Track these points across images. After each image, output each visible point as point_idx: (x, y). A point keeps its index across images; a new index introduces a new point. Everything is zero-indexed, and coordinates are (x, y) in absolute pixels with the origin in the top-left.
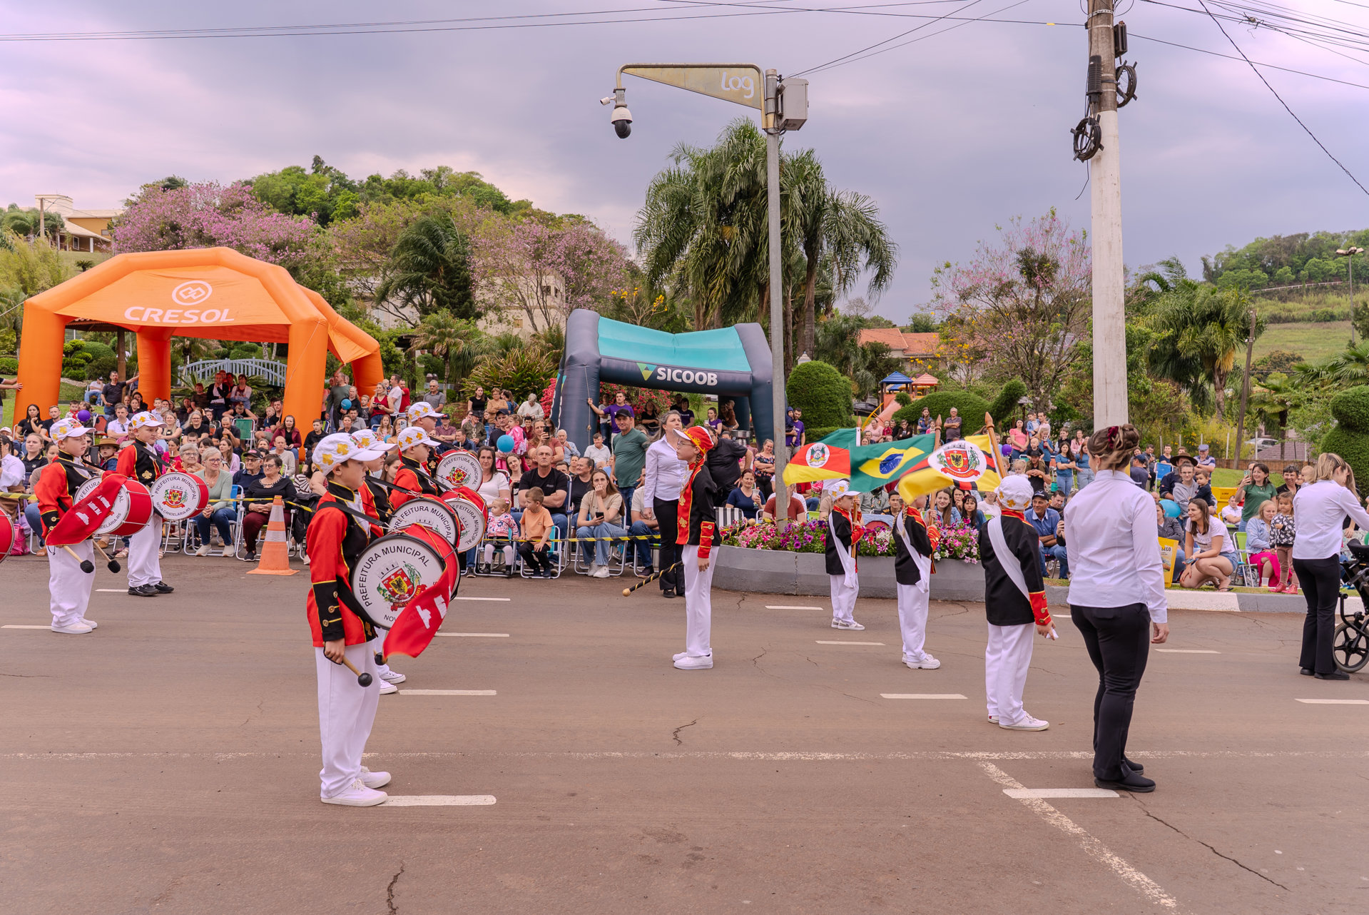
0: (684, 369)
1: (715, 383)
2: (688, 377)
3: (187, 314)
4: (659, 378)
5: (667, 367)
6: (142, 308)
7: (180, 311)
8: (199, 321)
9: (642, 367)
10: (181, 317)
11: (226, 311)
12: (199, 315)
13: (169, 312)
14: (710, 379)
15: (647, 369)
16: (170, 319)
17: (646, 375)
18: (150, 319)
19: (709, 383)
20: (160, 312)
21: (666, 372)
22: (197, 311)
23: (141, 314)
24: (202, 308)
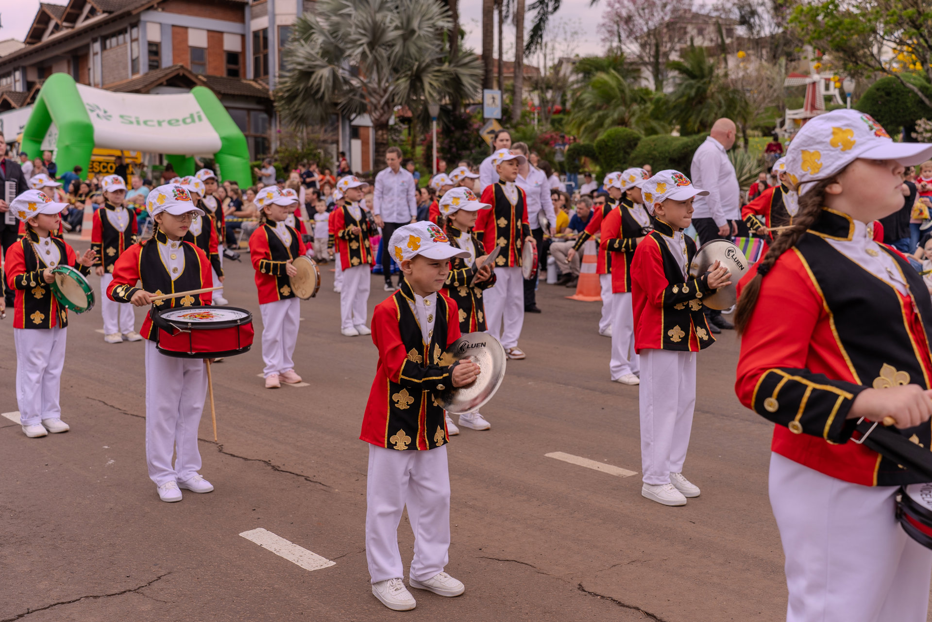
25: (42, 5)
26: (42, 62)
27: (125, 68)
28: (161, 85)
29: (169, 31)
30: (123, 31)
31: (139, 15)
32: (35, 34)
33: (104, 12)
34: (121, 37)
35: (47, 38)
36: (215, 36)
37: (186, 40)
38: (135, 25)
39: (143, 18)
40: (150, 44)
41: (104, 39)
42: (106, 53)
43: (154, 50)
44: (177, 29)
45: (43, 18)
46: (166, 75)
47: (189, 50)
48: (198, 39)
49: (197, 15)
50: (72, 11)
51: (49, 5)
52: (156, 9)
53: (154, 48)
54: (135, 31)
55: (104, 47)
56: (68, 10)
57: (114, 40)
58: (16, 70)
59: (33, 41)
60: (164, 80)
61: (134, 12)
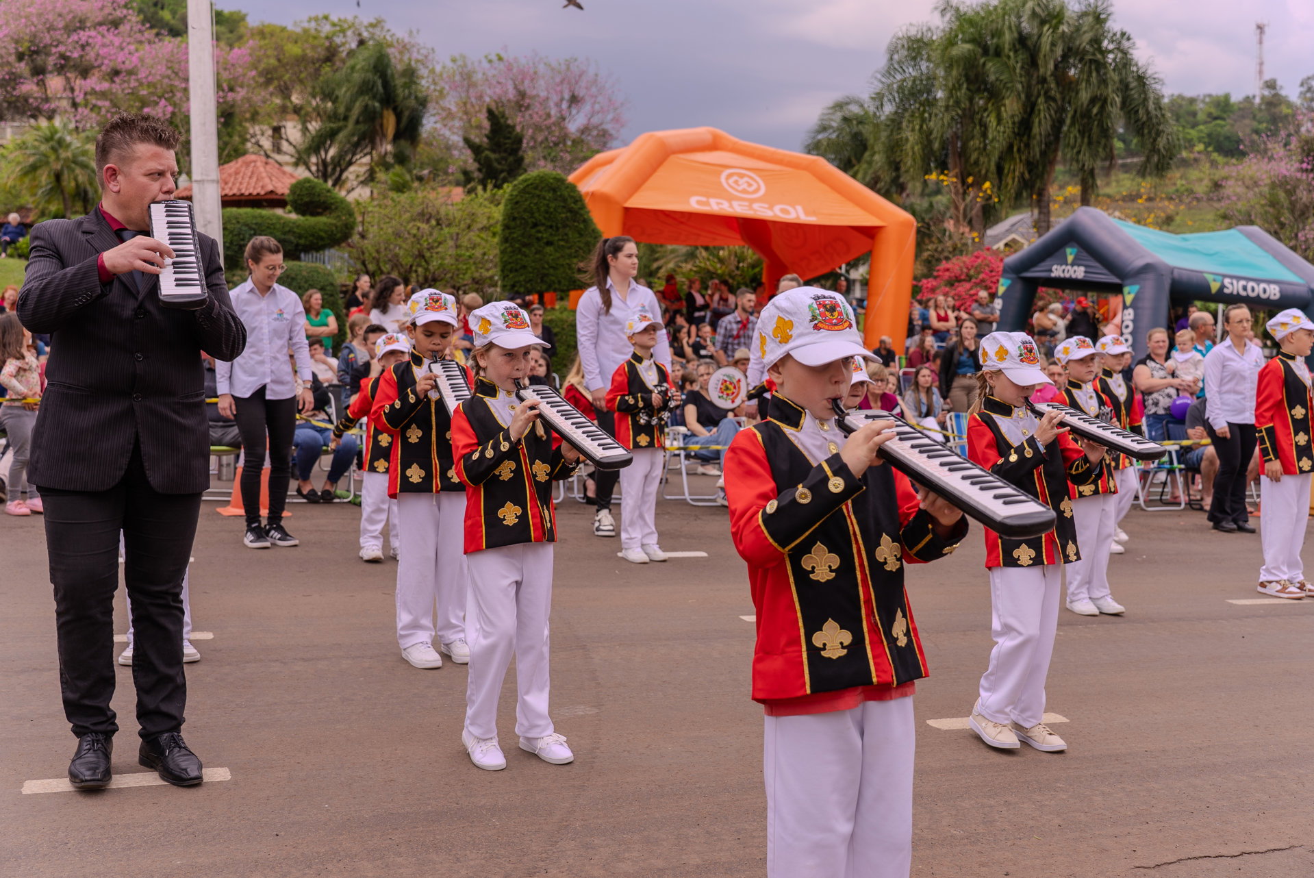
0: (1248, 279)
1: (1278, 296)
2: (1253, 290)
4: (1226, 291)
5: (1231, 277)
9: (1210, 278)
14: (1273, 292)
15: (1215, 280)
17: (1214, 287)
19: (1272, 297)
21: (1232, 284)
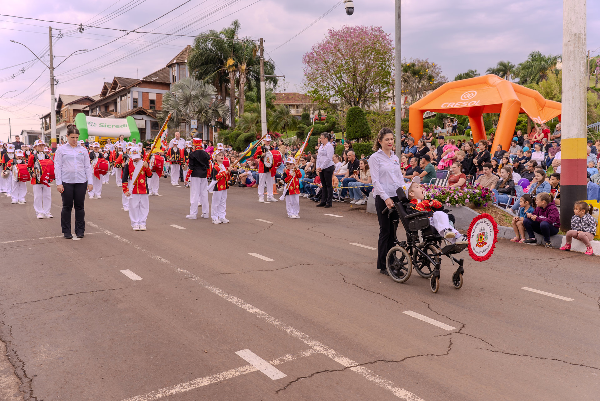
3: (464, 103)
6: (448, 103)
7: (462, 103)
8: (467, 105)
10: (462, 104)
11: (479, 101)
12: (468, 103)
13: (457, 104)
16: (457, 105)
18: (450, 106)
20: (454, 103)
22: (468, 102)
23: (447, 105)
24: (470, 101)
25: (105, 83)
26: (106, 104)
27: (126, 108)
28: (134, 114)
29: (141, 94)
30: (126, 95)
31: (130, 88)
32: (104, 94)
33: (122, 87)
34: (126, 97)
35: (107, 95)
36: (159, 95)
37: (148, 97)
38: (129, 93)
39: (131, 90)
40: (134, 99)
41: (121, 97)
42: (121, 101)
43: (135, 101)
44: (143, 93)
45: (105, 88)
46: (135, 111)
47: (149, 101)
48: (152, 97)
49: (152, 88)
50: (114, 86)
51: (108, 83)
52: (136, 86)
53: (136, 100)
54: (129, 94)
55: (121, 100)
56: (112, 85)
57: (124, 97)
58: (97, 107)
59: (103, 96)
60: (135, 112)
61: (127, 88)
